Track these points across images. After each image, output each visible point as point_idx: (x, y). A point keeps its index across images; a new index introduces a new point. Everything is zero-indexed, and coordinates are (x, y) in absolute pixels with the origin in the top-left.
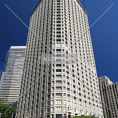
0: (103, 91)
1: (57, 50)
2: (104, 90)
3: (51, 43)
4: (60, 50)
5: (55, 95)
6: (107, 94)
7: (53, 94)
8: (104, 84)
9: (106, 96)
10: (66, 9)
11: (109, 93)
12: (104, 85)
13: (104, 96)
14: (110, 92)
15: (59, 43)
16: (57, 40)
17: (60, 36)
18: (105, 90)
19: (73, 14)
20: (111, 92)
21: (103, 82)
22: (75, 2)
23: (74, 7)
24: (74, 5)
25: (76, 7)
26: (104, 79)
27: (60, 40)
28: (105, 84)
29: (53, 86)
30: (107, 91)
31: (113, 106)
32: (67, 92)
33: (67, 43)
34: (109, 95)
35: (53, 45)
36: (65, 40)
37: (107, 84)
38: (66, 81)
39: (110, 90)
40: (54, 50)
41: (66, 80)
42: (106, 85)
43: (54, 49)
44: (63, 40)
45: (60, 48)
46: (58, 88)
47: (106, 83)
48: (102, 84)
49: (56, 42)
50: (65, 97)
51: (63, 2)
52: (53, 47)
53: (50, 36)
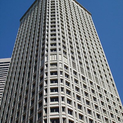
1: (52, 64)
3: (43, 55)
15: (54, 54)
16: (52, 50)
17: (55, 44)
27: (55, 50)
33: (65, 53)
35: (46, 58)
36: (62, 49)
40: (47, 65)
43: (47, 63)
44: (60, 50)
45: (56, 62)
51: (58, 2)
52: (45, 61)
53: (42, 46)
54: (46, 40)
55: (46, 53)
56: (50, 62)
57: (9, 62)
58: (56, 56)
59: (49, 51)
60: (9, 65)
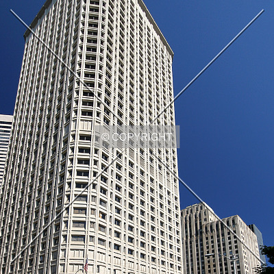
0: (197, 235)
1: (82, 137)
2: (199, 232)
3: (68, 118)
4: (89, 138)
5: (69, 238)
6: (205, 241)
7: (65, 236)
8: (200, 220)
9: (202, 245)
10: (114, 34)
11: (207, 239)
12: (200, 223)
13: (197, 246)
14: (210, 238)
15: (87, 121)
16: (84, 113)
17: (91, 104)
18: (201, 233)
19: (133, 49)
20: (212, 237)
21: (198, 216)
22: (142, 18)
23: (136, 31)
24: (136, 25)
25: (142, 30)
26: (201, 209)
27: (90, 113)
28: (203, 220)
29: (66, 219)
30: (204, 235)
31: (212, 266)
32: (98, 234)
33: (107, 121)
34: (207, 243)
35: (72, 124)
36: (103, 114)
37: (205, 220)
38: (98, 210)
39: (209, 234)
40: (74, 136)
41: (99, 208)
42: (204, 223)
43: (74, 133)
44: (98, 114)
45: (89, 133)
46: (77, 224)
47: (203, 217)
48: (196, 221)
49: (81, 116)
50: (92, 243)
52: (72, 129)
53: (68, 101)
54: (75, 93)
55: (73, 116)
56: (80, 132)
57: (10, 123)
58: (90, 123)
59: (80, 113)
60: (10, 128)
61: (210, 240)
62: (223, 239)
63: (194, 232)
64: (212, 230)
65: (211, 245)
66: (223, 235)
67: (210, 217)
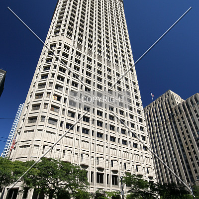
0: (170, 118)
2: (171, 116)
8: (169, 105)
11: (179, 120)
12: (170, 107)
14: (181, 119)
18: (173, 116)
21: (167, 102)
26: (168, 95)
28: (171, 104)
30: (175, 117)
34: (180, 124)
37: (173, 104)
38: (53, 93)
39: (180, 116)
41: (54, 91)
42: (173, 107)
47: (171, 102)
48: (167, 106)
59: (53, 33)
61: (181, 121)
62: (192, 117)
63: (167, 117)
64: (180, 111)
65: (183, 126)
66: (191, 114)
67: (176, 101)
